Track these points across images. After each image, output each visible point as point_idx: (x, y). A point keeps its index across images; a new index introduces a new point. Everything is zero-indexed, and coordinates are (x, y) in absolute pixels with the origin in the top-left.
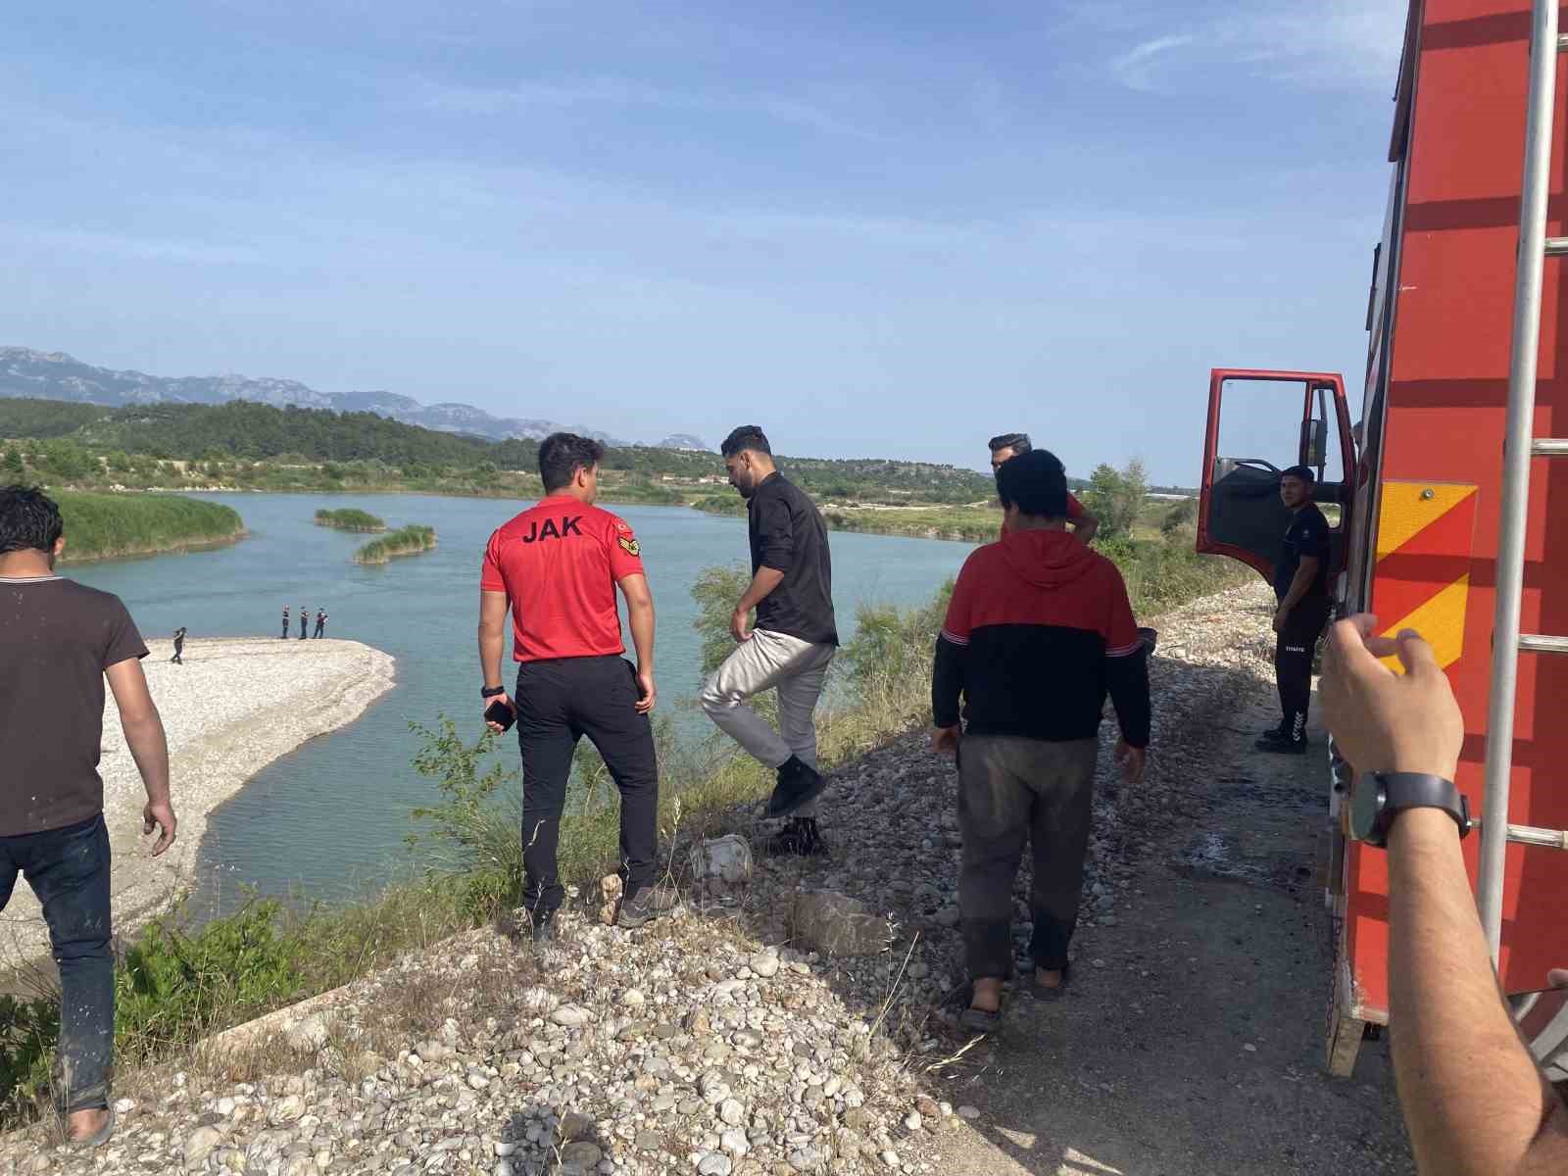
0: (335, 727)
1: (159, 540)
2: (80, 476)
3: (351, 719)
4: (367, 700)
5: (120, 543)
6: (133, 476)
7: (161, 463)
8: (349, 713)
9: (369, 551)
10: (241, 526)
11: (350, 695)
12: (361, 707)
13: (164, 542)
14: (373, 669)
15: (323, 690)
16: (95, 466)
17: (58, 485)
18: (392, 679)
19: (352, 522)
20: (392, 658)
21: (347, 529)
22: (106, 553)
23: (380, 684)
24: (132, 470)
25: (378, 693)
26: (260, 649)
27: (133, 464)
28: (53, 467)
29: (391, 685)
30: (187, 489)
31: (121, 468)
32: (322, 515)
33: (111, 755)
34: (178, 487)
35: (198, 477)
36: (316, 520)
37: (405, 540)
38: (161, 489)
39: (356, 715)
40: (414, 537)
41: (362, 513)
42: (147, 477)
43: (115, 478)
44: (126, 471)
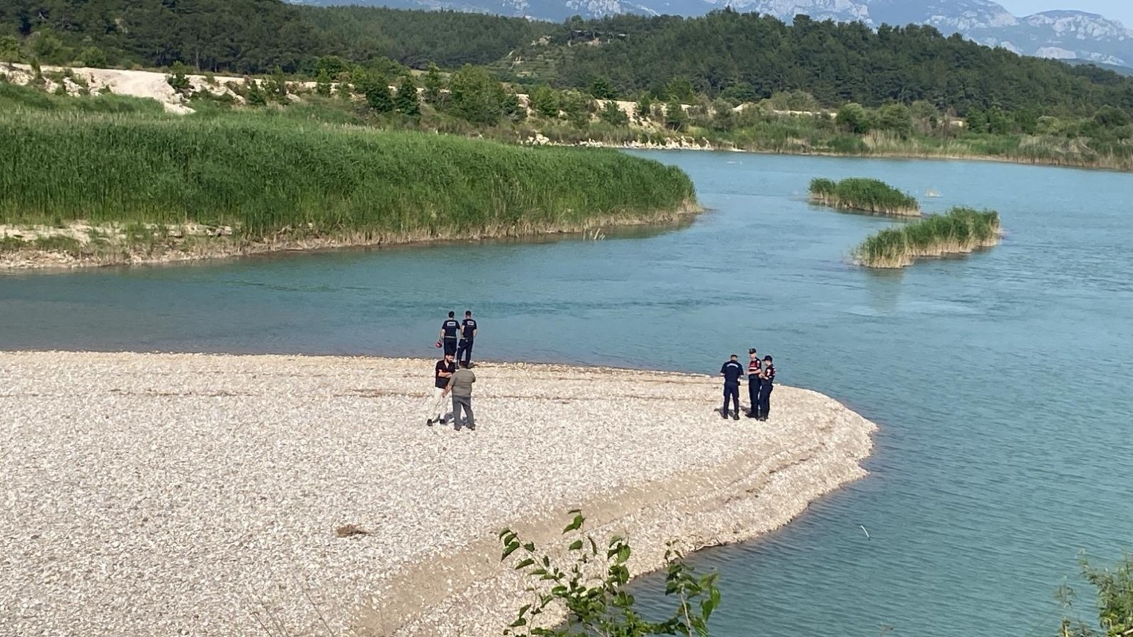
0: (743, 535)
1: (568, 215)
2: (492, 121)
3: (773, 524)
4: (811, 494)
5: (512, 217)
6: (562, 123)
7: (601, 103)
8: (772, 513)
9: (879, 247)
10: (694, 201)
11: (780, 481)
12: (797, 505)
13: (574, 218)
14: (832, 441)
15: (732, 469)
16: (512, 106)
17: (461, 132)
18: (863, 464)
20: (872, 426)
21: (857, 211)
22: (490, 230)
23: (838, 469)
24: (562, 113)
25: (833, 484)
26: (659, 390)
27: (562, 106)
28: (457, 106)
29: (856, 473)
30: (634, 144)
31: (547, 111)
32: (820, 186)
33: (365, 540)
34: (622, 142)
35: (650, 126)
36: (811, 196)
37: (945, 232)
38: (599, 144)
39: (784, 517)
42: (581, 124)
43: (538, 125)
44: (555, 116)
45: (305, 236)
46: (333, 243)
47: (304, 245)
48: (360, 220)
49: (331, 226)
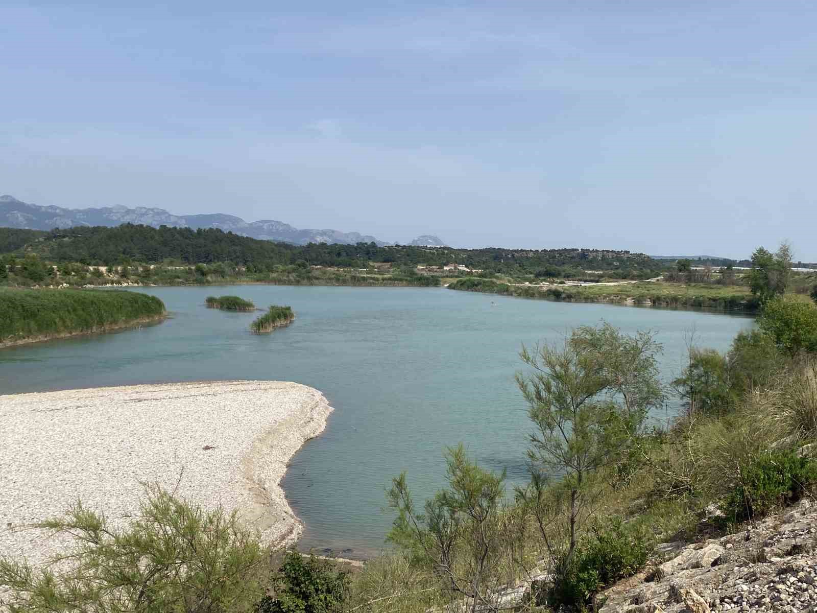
0: (316, 434)
1: (123, 320)
2: (42, 280)
3: (322, 429)
4: (324, 418)
6: (73, 277)
7: (91, 268)
8: (320, 426)
9: (260, 325)
10: (165, 310)
11: (315, 415)
12: (324, 422)
13: (126, 322)
16: (51, 272)
18: (329, 405)
19: (233, 305)
20: (322, 393)
21: (229, 309)
22: (94, 330)
24: (73, 273)
27: (73, 270)
28: (26, 273)
29: (332, 409)
30: (108, 285)
31: (67, 273)
32: (211, 302)
34: (102, 284)
35: (116, 278)
36: (206, 303)
37: (279, 317)
38: (92, 286)
40: (282, 315)
41: (238, 298)
42: (83, 278)
43: (63, 280)
44: (70, 274)
45: (20, 339)
46: (30, 340)
47: (20, 342)
48: (40, 330)
49: (29, 333)
